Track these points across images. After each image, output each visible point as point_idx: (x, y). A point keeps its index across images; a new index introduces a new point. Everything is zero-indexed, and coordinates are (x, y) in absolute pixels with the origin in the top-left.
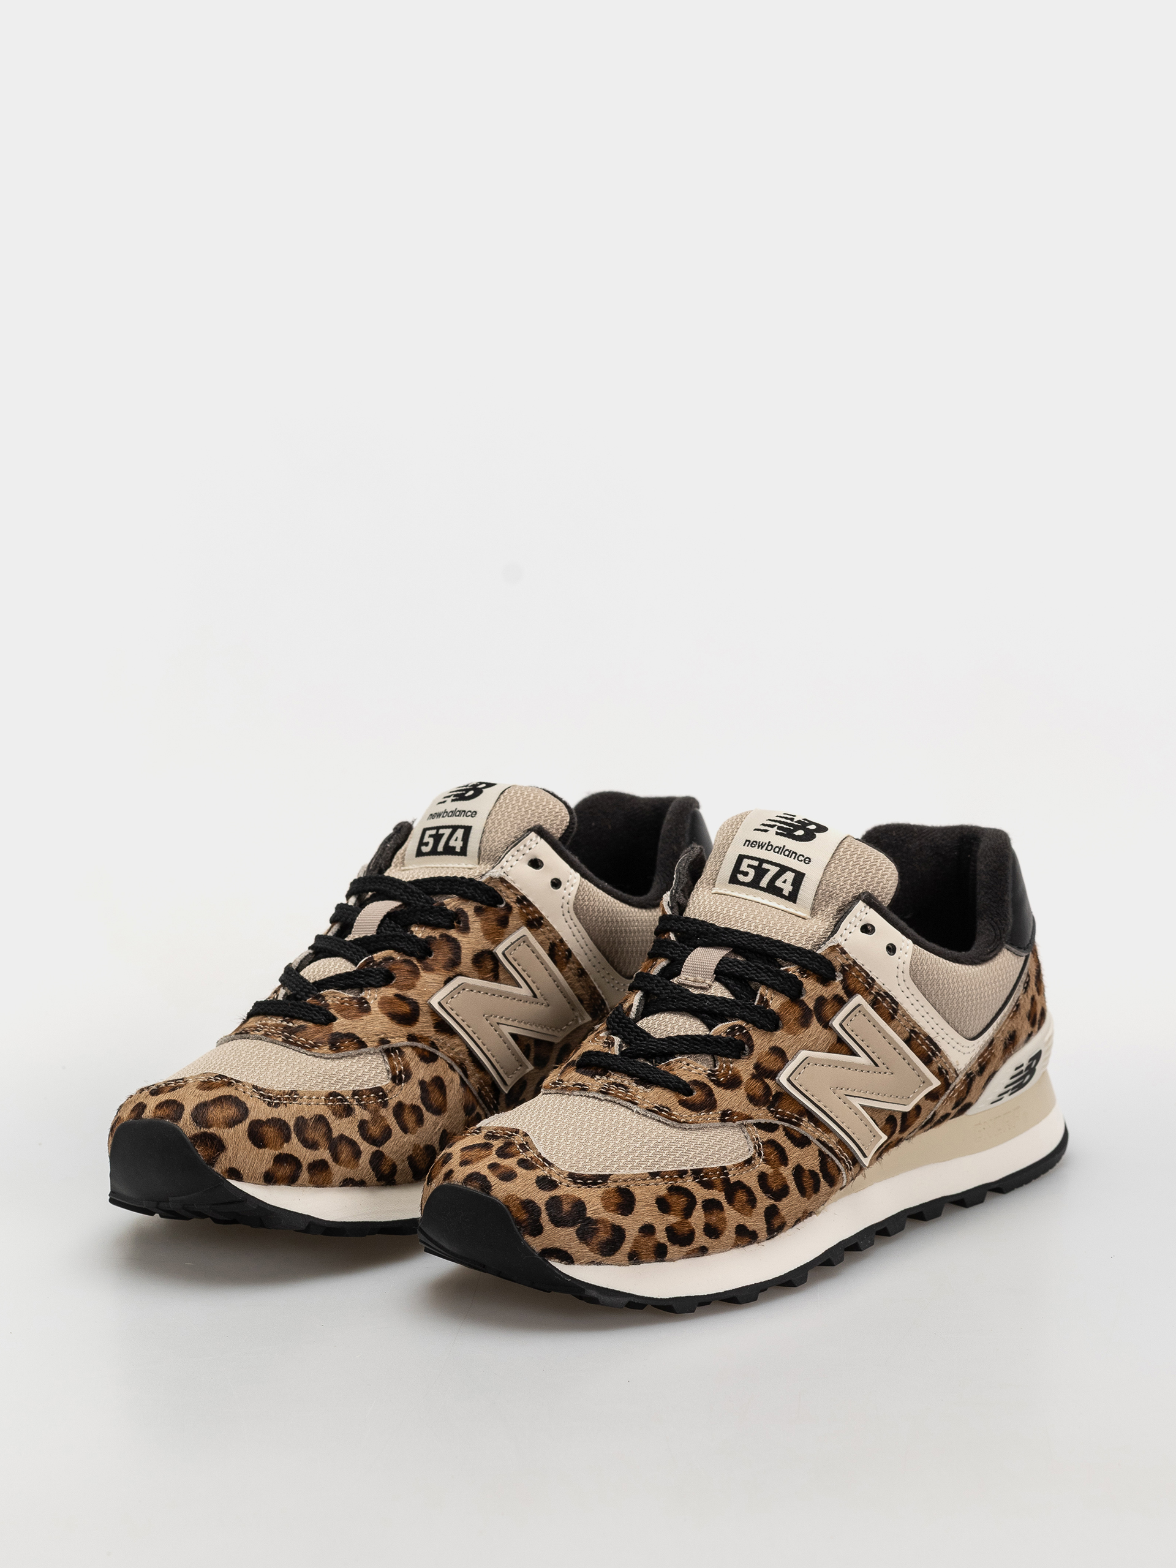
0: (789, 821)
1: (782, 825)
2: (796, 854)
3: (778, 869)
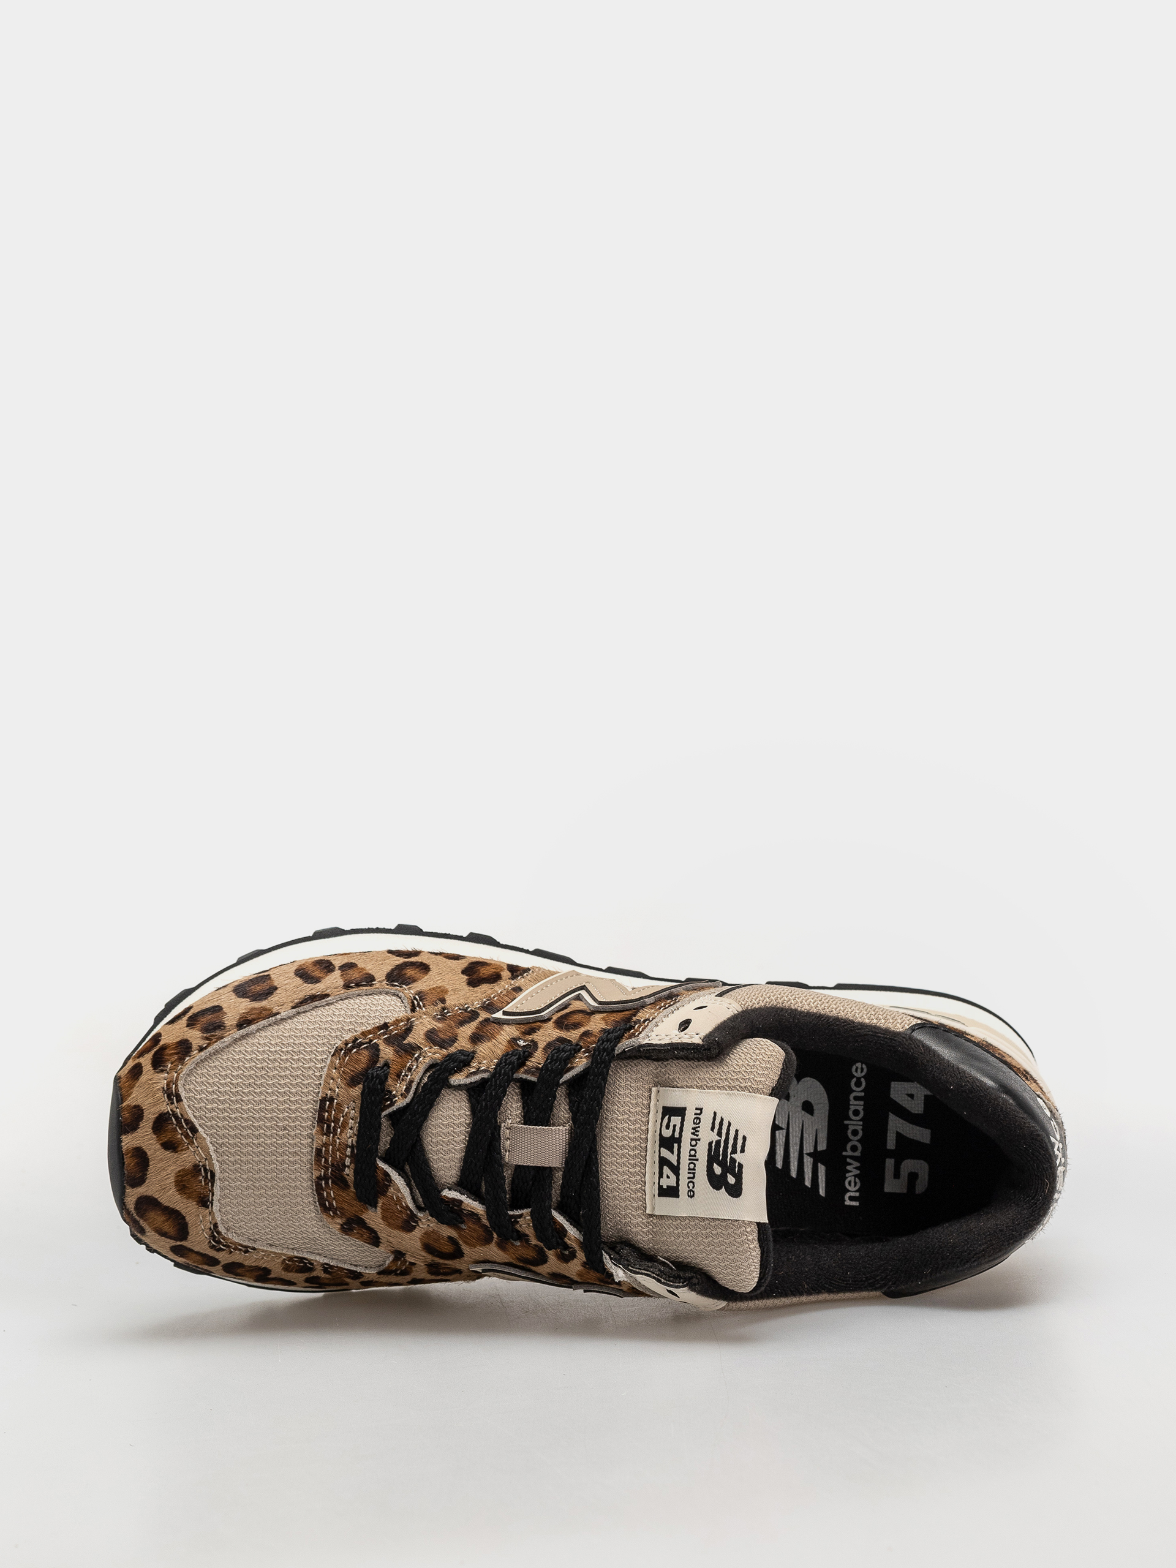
0: (730, 1150)
1: (722, 1144)
2: (693, 1178)
3: (675, 1164)
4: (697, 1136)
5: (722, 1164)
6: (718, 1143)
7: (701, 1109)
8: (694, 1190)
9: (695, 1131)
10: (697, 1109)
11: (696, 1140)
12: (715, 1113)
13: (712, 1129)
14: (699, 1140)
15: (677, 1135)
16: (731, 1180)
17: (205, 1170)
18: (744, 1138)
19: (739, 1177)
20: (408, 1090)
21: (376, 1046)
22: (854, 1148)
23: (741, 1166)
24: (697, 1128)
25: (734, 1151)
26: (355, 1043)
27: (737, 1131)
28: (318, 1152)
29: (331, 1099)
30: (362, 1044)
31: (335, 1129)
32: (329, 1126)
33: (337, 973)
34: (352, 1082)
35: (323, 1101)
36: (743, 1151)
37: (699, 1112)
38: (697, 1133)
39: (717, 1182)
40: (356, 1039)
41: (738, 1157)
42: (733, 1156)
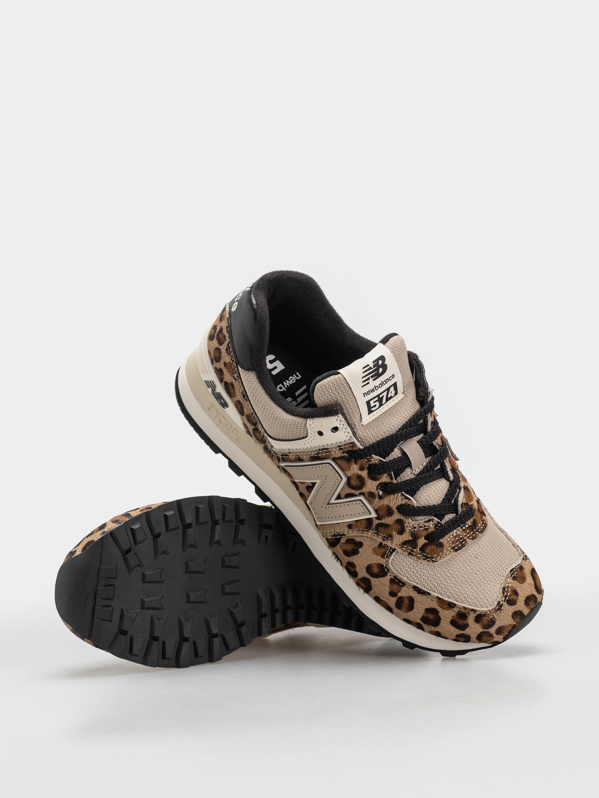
4: (374, 388)
5: (377, 370)
6: (372, 377)
7: (364, 394)
8: (391, 376)
9: (372, 391)
10: (365, 397)
11: (375, 388)
12: (362, 387)
13: (368, 383)
14: (375, 386)
15: (377, 399)
16: (380, 362)
17: (512, 574)
18: (363, 368)
19: (377, 360)
20: (429, 521)
21: (421, 549)
22: (281, 388)
23: (374, 362)
24: (371, 391)
25: (371, 368)
26: (426, 558)
27: (363, 373)
28: (473, 539)
29: (453, 548)
30: (424, 556)
31: (461, 538)
32: (462, 541)
33: (400, 595)
34: (441, 545)
35: (456, 550)
36: (368, 365)
37: (365, 394)
38: (373, 389)
39: (385, 367)
40: (424, 559)
41: (371, 365)
42: (372, 367)
